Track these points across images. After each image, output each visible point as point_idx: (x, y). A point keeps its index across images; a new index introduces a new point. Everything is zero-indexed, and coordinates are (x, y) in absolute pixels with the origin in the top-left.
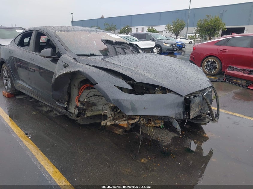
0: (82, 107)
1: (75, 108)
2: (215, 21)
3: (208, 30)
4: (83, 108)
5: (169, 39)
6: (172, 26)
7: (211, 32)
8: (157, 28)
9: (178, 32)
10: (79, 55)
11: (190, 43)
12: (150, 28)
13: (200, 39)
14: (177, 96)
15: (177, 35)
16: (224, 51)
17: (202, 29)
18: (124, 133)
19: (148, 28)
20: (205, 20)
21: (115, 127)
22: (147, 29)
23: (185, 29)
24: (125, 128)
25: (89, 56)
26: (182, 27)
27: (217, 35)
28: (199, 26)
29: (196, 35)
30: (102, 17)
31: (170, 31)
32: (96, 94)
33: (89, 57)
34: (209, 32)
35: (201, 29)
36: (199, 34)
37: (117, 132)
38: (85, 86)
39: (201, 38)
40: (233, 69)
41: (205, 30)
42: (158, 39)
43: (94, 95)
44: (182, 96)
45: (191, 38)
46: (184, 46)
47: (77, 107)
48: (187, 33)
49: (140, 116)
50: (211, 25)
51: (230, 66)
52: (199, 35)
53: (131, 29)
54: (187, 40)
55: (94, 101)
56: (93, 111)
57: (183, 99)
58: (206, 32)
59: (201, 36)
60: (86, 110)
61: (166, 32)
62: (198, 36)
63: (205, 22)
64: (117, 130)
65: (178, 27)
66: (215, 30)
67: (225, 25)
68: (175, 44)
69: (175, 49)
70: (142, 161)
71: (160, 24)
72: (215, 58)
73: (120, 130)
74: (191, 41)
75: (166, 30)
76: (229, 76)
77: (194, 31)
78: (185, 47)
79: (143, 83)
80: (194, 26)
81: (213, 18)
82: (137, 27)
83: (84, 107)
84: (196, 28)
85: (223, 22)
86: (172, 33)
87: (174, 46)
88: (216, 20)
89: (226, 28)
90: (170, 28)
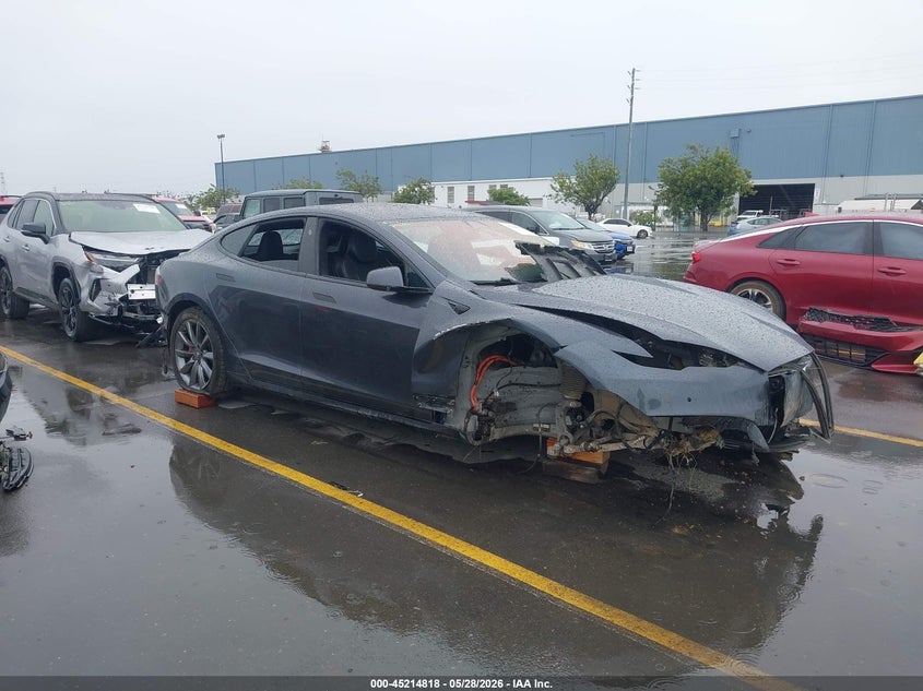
0: (484, 413)
1: (468, 417)
2: (718, 165)
3: (696, 195)
4: (487, 416)
5: (587, 228)
6: (573, 181)
7: (705, 199)
8: (522, 188)
9: (595, 200)
10: (478, 283)
11: (641, 235)
12: (498, 188)
13: (672, 224)
14: (753, 371)
15: (591, 209)
16: (789, 264)
17: (678, 190)
18: (597, 481)
19: (490, 187)
20: (685, 160)
21: (571, 465)
22: (489, 192)
23: (619, 188)
24: (597, 466)
25: (497, 284)
26: (608, 183)
27: (726, 210)
28: (665, 179)
29: (656, 208)
30: (325, 150)
31: (568, 196)
32: (514, 381)
33: (500, 288)
34: (699, 201)
35: (672, 191)
36: (668, 205)
37: (577, 478)
38: (490, 360)
39: (674, 221)
40: (822, 316)
41: (688, 191)
42: (552, 226)
43: (511, 384)
44: (762, 371)
45: (641, 219)
46: (629, 249)
47: (472, 411)
48: (626, 204)
49: (672, 418)
50: (706, 179)
51: (813, 307)
52: (666, 208)
53: (431, 190)
54: (629, 225)
55: (511, 400)
56: (507, 424)
57: (765, 378)
58: (691, 199)
59: (675, 213)
60: (492, 420)
61: (553, 201)
62: (665, 212)
63: (684, 167)
64: (580, 471)
65: (593, 184)
66: (719, 194)
67: (750, 177)
68: (608, 242)
69: (610, 257)
70: (676, 530)
71: (530, 174)
72: (763, 285)
73: (588, 472)
74: (644, 231)
75: (554, 193)
76: (814, 336)
77: (650, 196)
78: (633, 252)
79: (676, 342)
80: (645, 181)
81: (711, 155)
82: (451, 184)
83: (491, 414)
84: (655, 186)
85: (743, 165)
86: (576, 204)
87: (606, 247)
88: (721, 163)
89: (756, 187)
90: (569, 188)
